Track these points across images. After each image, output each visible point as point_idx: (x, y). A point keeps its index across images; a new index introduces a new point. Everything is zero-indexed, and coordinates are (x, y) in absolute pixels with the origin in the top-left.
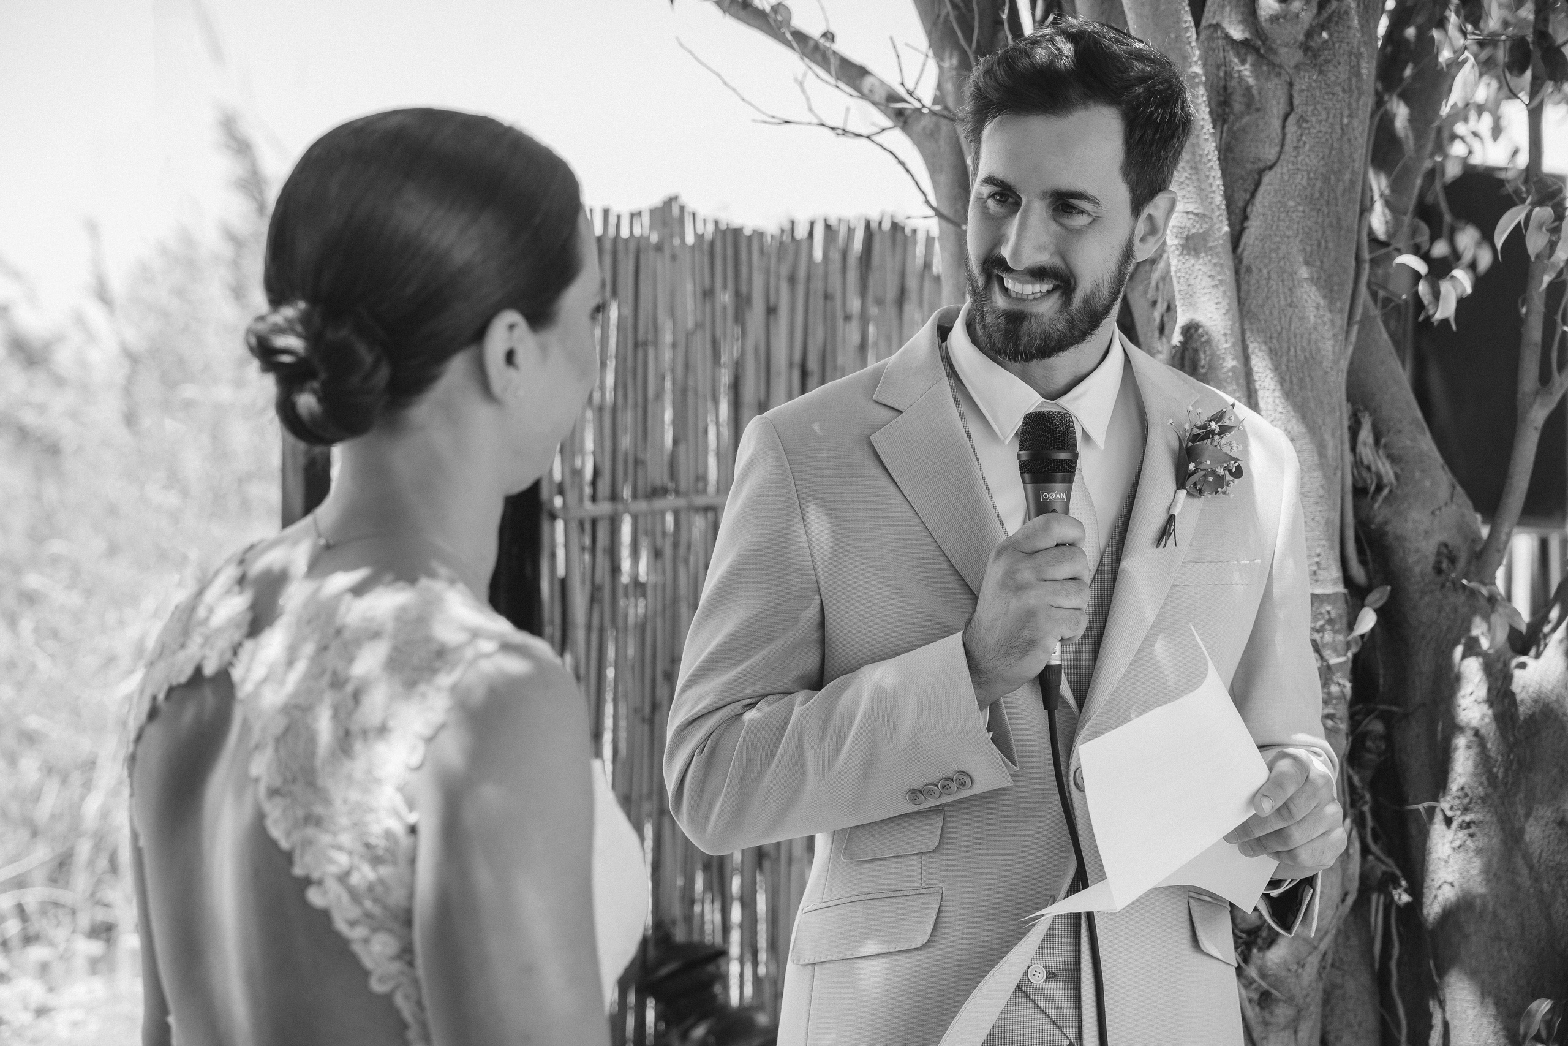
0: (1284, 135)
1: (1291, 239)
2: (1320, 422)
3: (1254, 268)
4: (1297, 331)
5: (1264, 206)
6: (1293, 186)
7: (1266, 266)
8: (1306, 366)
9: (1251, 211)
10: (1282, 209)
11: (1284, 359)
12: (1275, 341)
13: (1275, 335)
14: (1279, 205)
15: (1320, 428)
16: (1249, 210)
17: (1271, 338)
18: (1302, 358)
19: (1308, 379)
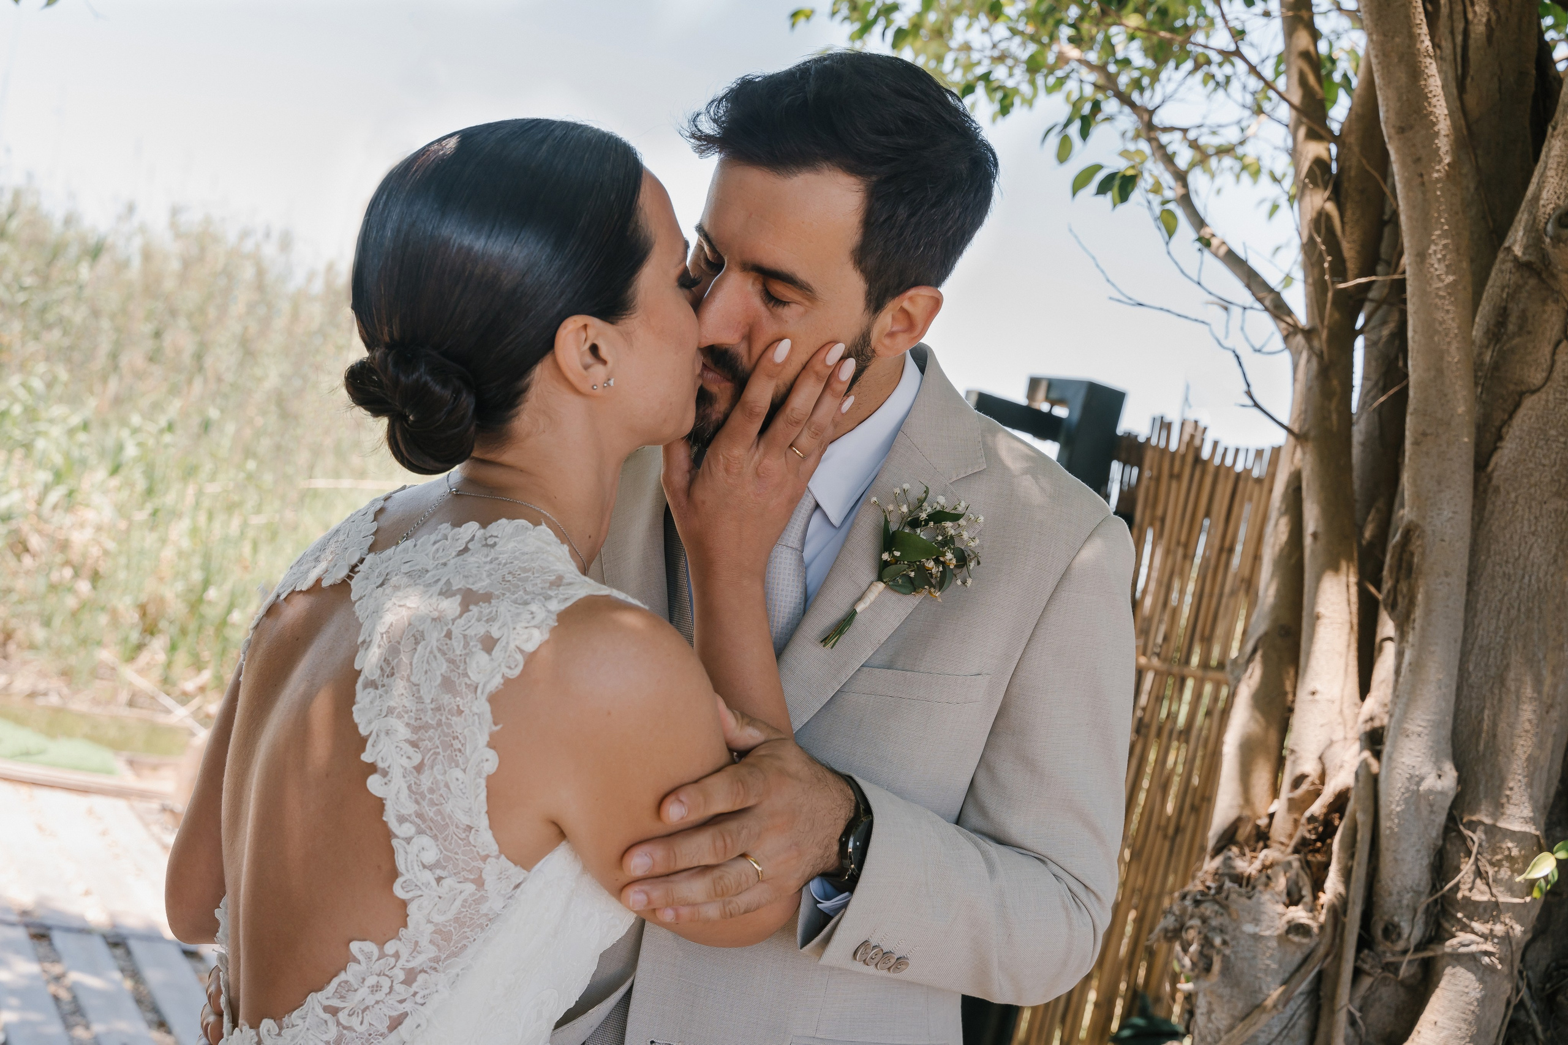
0: (1553, 362)
1: (1546, 468)
2: (1541, 656)
3: (1502, 489)
4: (1536, 560)
5: (1522, 430)
6: (1558, 416)
7: (1515, 490)
8: (1537, 597)
9: (1508, 432)
10: (1542, 437)
11: (1517, 585)
12: (1510, 566)
13: (1512, 560)
14: (1539, 432)
15: (1539, 661)
16: (1504, 430)
17: (1507, 562)
18: (1535, 588)
19: (1536, 611)
